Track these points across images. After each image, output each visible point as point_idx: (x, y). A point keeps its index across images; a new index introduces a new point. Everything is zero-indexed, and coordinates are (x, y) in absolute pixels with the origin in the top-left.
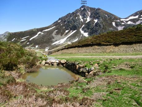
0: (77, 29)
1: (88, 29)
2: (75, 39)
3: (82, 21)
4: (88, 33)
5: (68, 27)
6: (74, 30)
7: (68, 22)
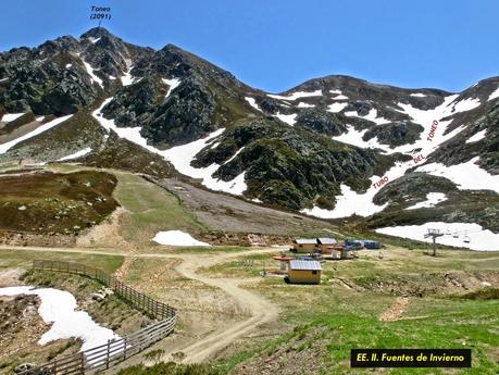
0: (74, 111)
1: (139, 112)
2: (71, 149)
3: (96, 84)
4: (139, 129)
5: (21, 96)
6: (59, 115)
7: (22, 76)
